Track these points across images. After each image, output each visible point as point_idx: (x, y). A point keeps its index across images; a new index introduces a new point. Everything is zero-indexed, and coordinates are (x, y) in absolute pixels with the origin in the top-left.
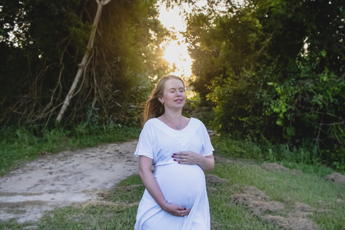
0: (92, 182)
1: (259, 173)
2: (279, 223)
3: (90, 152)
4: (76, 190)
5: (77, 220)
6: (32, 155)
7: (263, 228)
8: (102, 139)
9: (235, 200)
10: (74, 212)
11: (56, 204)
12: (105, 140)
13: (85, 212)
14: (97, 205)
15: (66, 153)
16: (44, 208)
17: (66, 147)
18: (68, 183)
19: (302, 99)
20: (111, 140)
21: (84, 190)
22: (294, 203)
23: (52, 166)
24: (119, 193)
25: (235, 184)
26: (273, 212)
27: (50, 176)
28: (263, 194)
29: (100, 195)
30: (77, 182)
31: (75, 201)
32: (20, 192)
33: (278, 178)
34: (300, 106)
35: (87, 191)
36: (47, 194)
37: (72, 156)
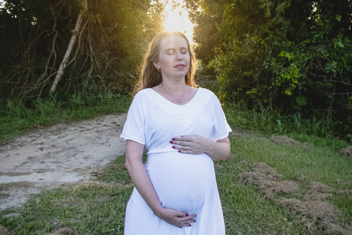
0: (86, 159)
1: (268, 147)
2: (296, 208)
3: (86, 125)
4: (68, 168)
5: (65, 206)
6: (23, 129)
7: (278, 214)
8: (99, 110)
9: (243, 180)
10: (63, 195)
11: (44, 186)
12: (102, 111)
13: (75, 195)
14: (89, 187)
15: (60, 126)
16: (30, 191)
17: (60, 120)
18: (60, 161)
19: (314, 66)
20: (108, 111)
21: (76, 169)
22: (309, 182)
23: (44, 140)
24: (114, 172)
25: (242, 160)
26: (287, 194)
27: (40, 152)
28: (274, 171)
29: (94, 174)
30: (70, 159)
31: (66, 181)
32: (6, 172)
33: (289, 153)
34: (311, 74)
35: (79, 169)
36: (35, 174)
37: (66, 129)
